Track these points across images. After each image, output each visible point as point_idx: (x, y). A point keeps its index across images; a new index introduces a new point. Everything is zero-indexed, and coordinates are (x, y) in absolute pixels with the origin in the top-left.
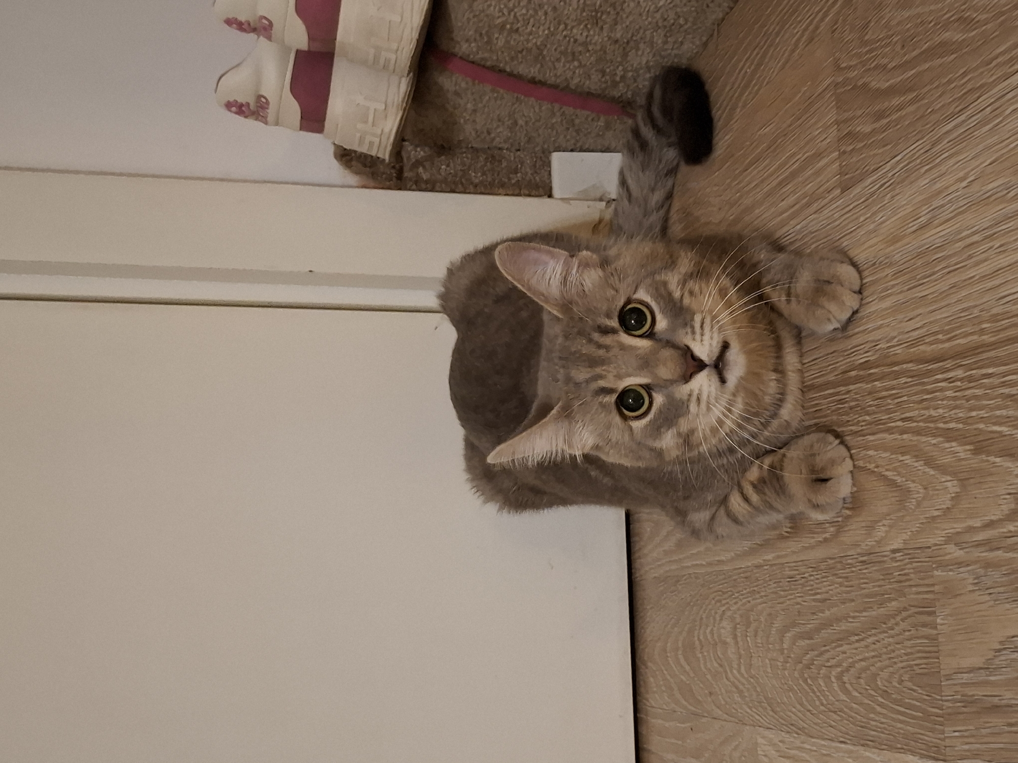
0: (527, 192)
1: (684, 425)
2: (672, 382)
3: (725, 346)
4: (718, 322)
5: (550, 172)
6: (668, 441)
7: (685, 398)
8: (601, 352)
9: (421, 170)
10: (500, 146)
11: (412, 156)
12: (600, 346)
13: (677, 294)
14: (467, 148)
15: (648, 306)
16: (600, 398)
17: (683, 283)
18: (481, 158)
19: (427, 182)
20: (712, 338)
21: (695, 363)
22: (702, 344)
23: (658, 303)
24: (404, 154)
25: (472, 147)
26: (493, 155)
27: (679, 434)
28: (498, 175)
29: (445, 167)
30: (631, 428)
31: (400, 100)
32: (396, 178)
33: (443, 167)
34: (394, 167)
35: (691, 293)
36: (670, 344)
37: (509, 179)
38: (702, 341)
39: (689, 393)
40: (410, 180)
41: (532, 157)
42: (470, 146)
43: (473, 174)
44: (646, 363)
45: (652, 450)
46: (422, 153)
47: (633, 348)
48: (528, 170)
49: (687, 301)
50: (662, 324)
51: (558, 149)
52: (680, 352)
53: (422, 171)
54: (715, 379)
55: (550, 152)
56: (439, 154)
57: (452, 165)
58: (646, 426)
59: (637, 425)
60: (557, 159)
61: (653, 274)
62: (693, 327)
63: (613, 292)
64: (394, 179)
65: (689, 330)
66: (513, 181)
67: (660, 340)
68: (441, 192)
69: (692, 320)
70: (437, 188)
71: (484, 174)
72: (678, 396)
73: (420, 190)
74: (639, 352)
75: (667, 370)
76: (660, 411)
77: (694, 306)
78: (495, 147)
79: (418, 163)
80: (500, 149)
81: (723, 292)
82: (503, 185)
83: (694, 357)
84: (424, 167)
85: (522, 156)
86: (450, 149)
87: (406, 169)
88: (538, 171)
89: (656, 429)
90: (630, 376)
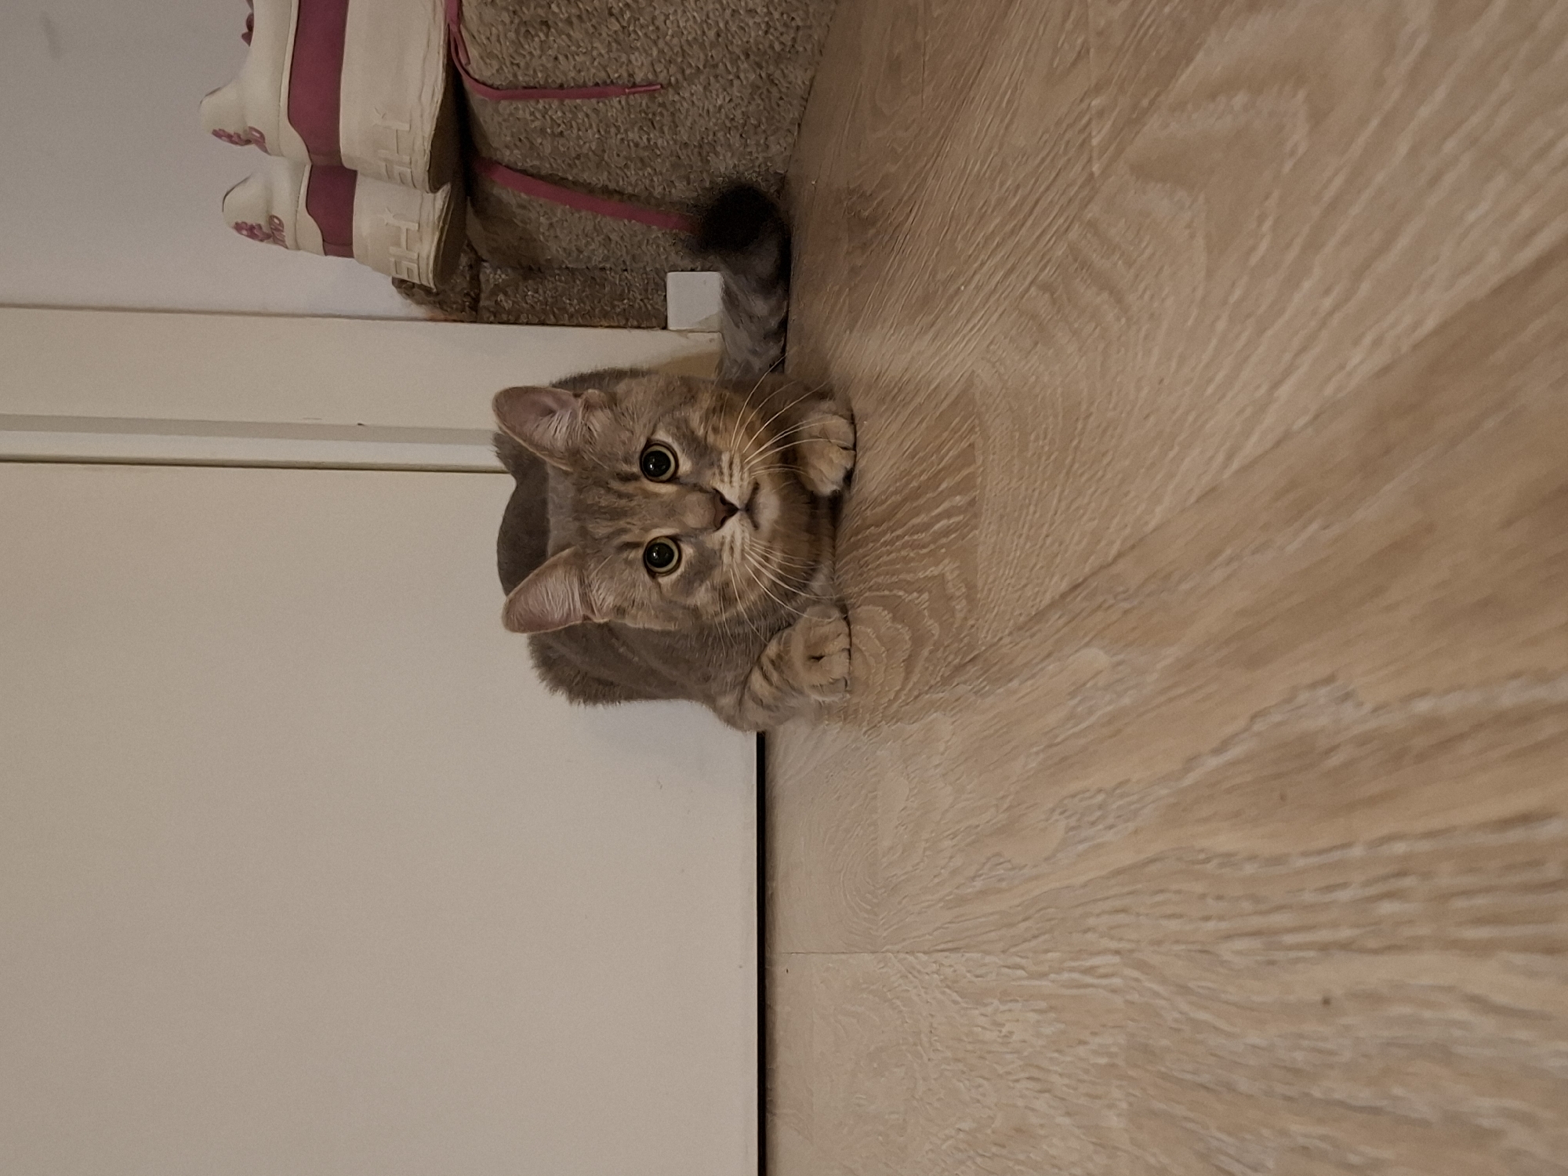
0: (635, 323)
1: (717, 578)
2: (703, 530)
3: (756, 488)
4: (749, 462)
5: (665, 296)
6: (702, 596)
7: (717, 547)
8: (623, 502)
9: (501, 297)
10: (601, 266)
11: (492, 281)
12: (620, 495)
13: (701, 432)
14: (560, 268)
15: (669, 448)
16: (625, 555)
17: (706, 418)
18: (578, 282)
19: (509, 313)
20: (742, 479)
21: (725, 508)
22: (732, 486)
23: (681, 444)
24: (482, 278)
25: (567, 268)
26: (593, 277)
27: (714, 588)
28: (599, 302)
29: (532, 294)
30: (659, 585)
31: (436, 217)
32: (469, 307)
33: (529, 293)
34: (468, 294)
35: (716, 430)
36: (697, 488)
37: (613, 307)
38: (731, 482)
39: (721, 540)
40: (487, 309)
41: (643, 279)
42: (564, 266)
43: (568, 301)
44: (671, 511)
45: (685, 608)
46: (503, 276)
47: (657, 495)
48: (637, 295)
49: (711, 438)
50: (685, 466)
51: (674, 269)
52: (708, 496)
53: (503, 298)
54: (747, 523)
55: (666, 273)
56: (525, 279)
57: (541, 291)
58: (678, 580)
59: (665, 581)
60: (672, 278)
61: (673, 409)
62: (720, 467)
63: (628, 434)
64: (467, 309)
65: (717, 471)
66: (618, 310)
67: (686, 484)
68: (527, 324)
69: (720, 460)
70: (523, 318)
71: (581, 301)
72: (709, 545)
73: (500, 323)
74: (665, 498)
75: (695, 515)
76: (690, 564)
77: (720, 444)
78: (595, 267)
79: (498, 289)
80: (603, 269)
81: (750, 431)
82: (605, 315)
83: (723, 500)
84: (506, 294)
85: (629, 277)
86: (539, 269)
87: (483, 296)
88: (650, 297)
89: (688, 583)
90: (656, 526)
